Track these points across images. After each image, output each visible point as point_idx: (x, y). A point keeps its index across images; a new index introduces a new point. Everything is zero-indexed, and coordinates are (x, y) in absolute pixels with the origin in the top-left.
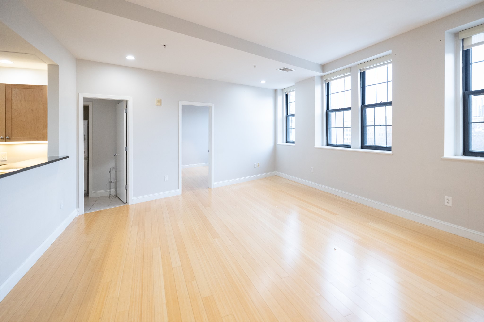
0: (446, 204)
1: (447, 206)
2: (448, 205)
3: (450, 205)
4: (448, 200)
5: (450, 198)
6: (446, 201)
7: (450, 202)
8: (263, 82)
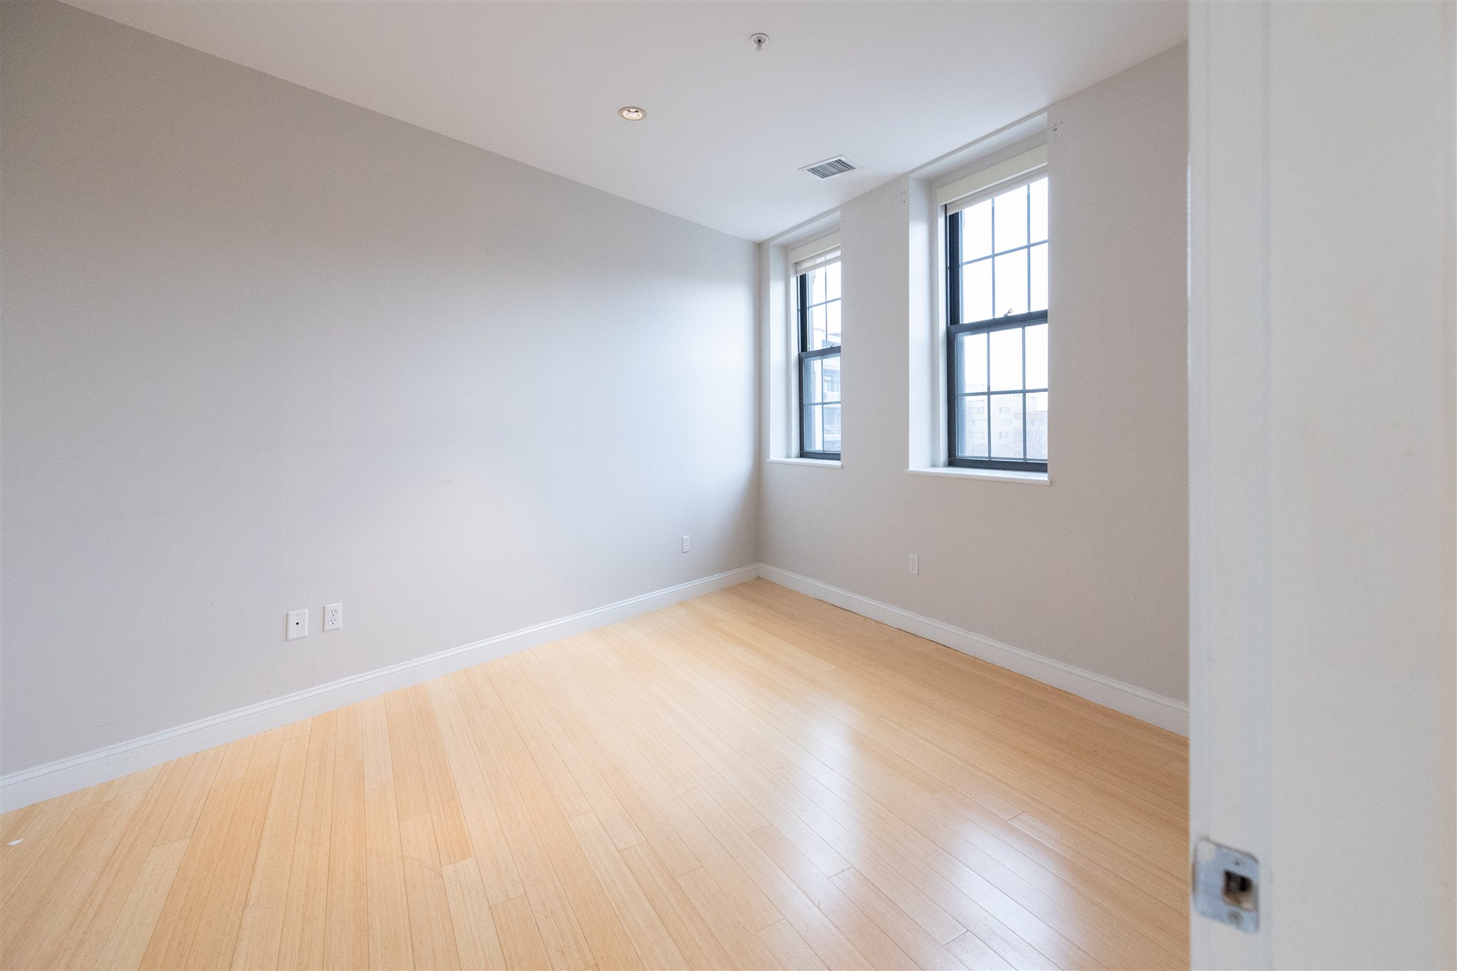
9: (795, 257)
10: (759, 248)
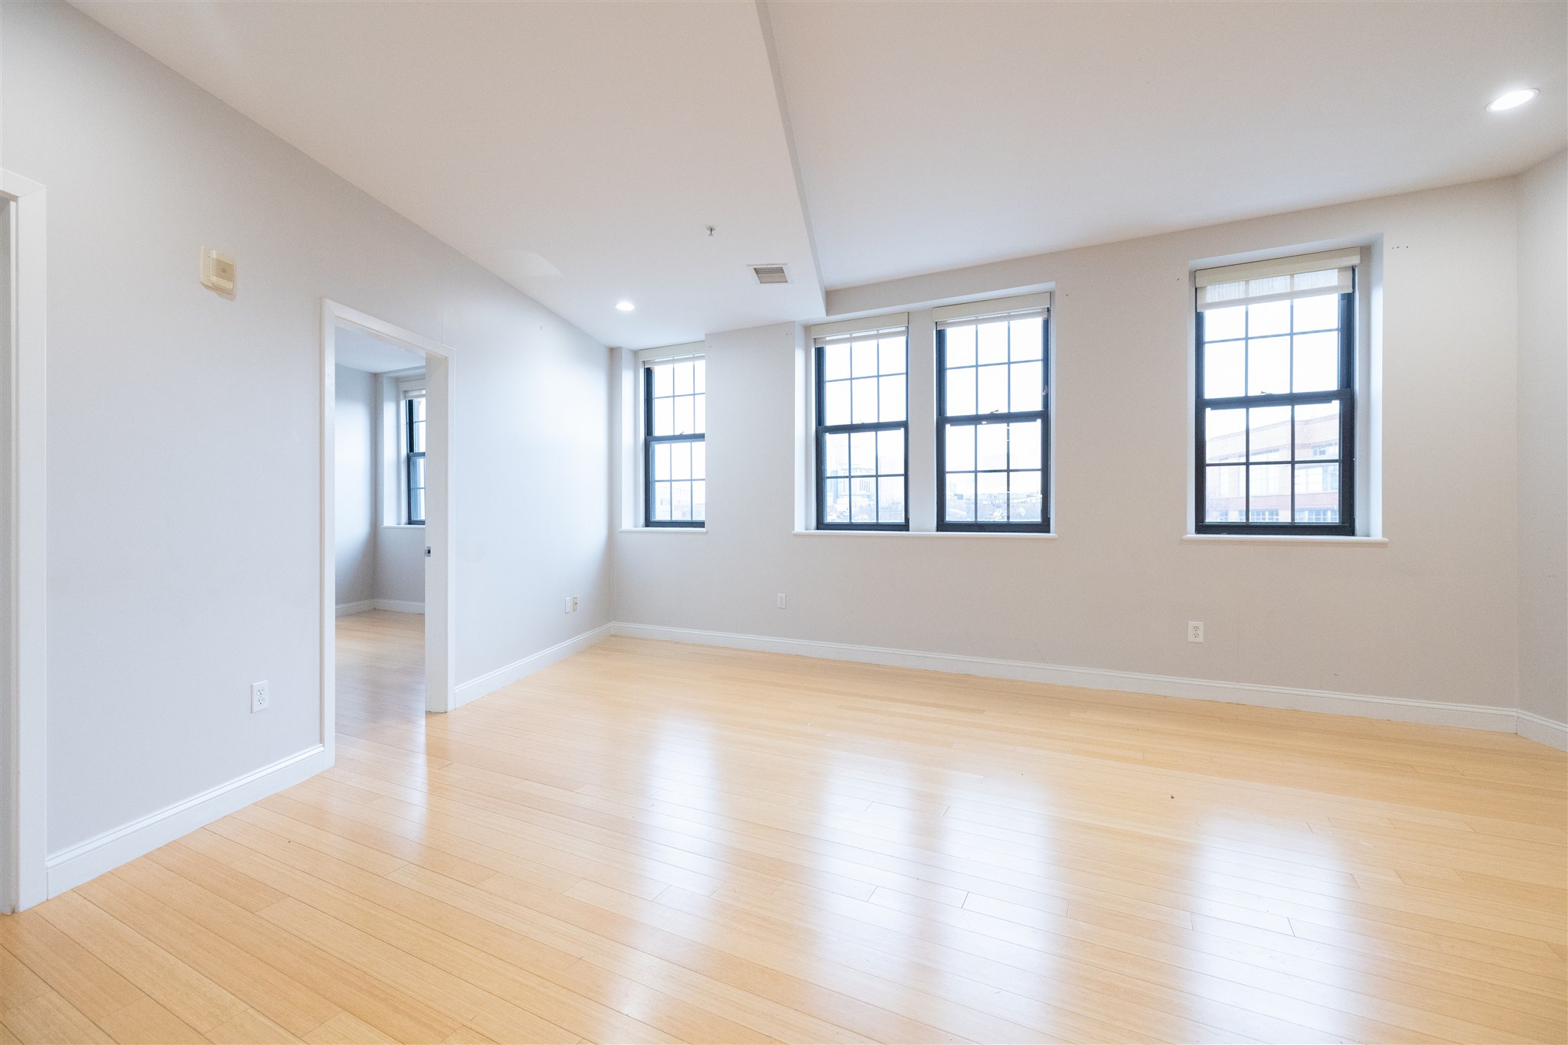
0: (1191, 638)
1: (1192, 642)
2: (1196, 640)
3: (1201, 639)
4: (1196, 628)
5: (1200, 624)
6: (1191, 632)
7: (1201, 632)
8: (625, 306)
9: (404, 386)
10: (375, 377)
